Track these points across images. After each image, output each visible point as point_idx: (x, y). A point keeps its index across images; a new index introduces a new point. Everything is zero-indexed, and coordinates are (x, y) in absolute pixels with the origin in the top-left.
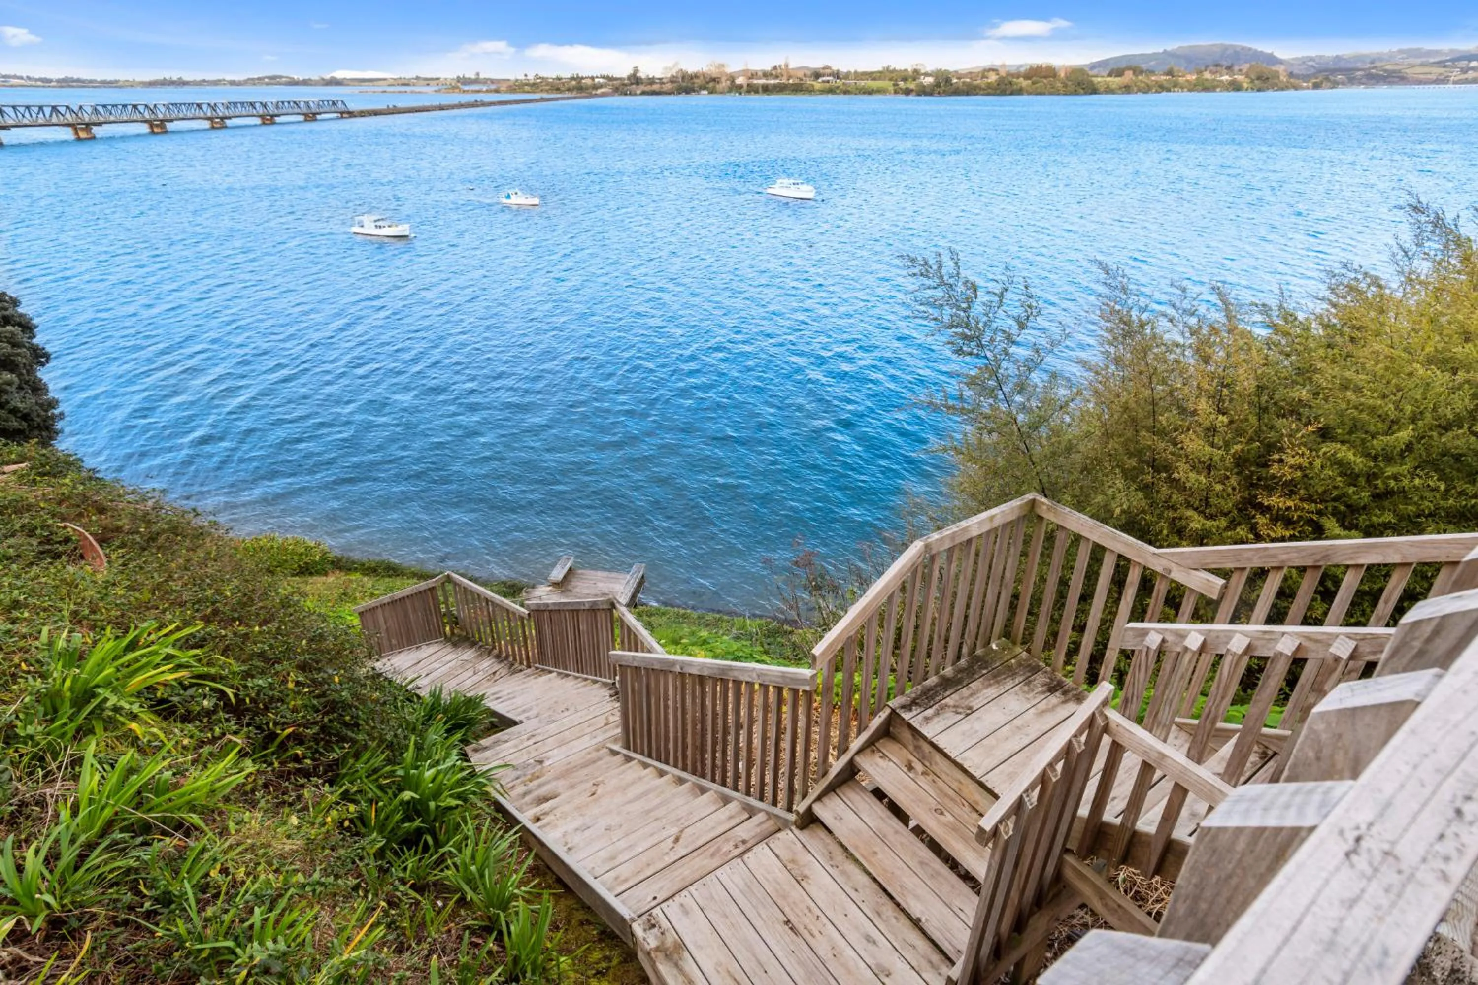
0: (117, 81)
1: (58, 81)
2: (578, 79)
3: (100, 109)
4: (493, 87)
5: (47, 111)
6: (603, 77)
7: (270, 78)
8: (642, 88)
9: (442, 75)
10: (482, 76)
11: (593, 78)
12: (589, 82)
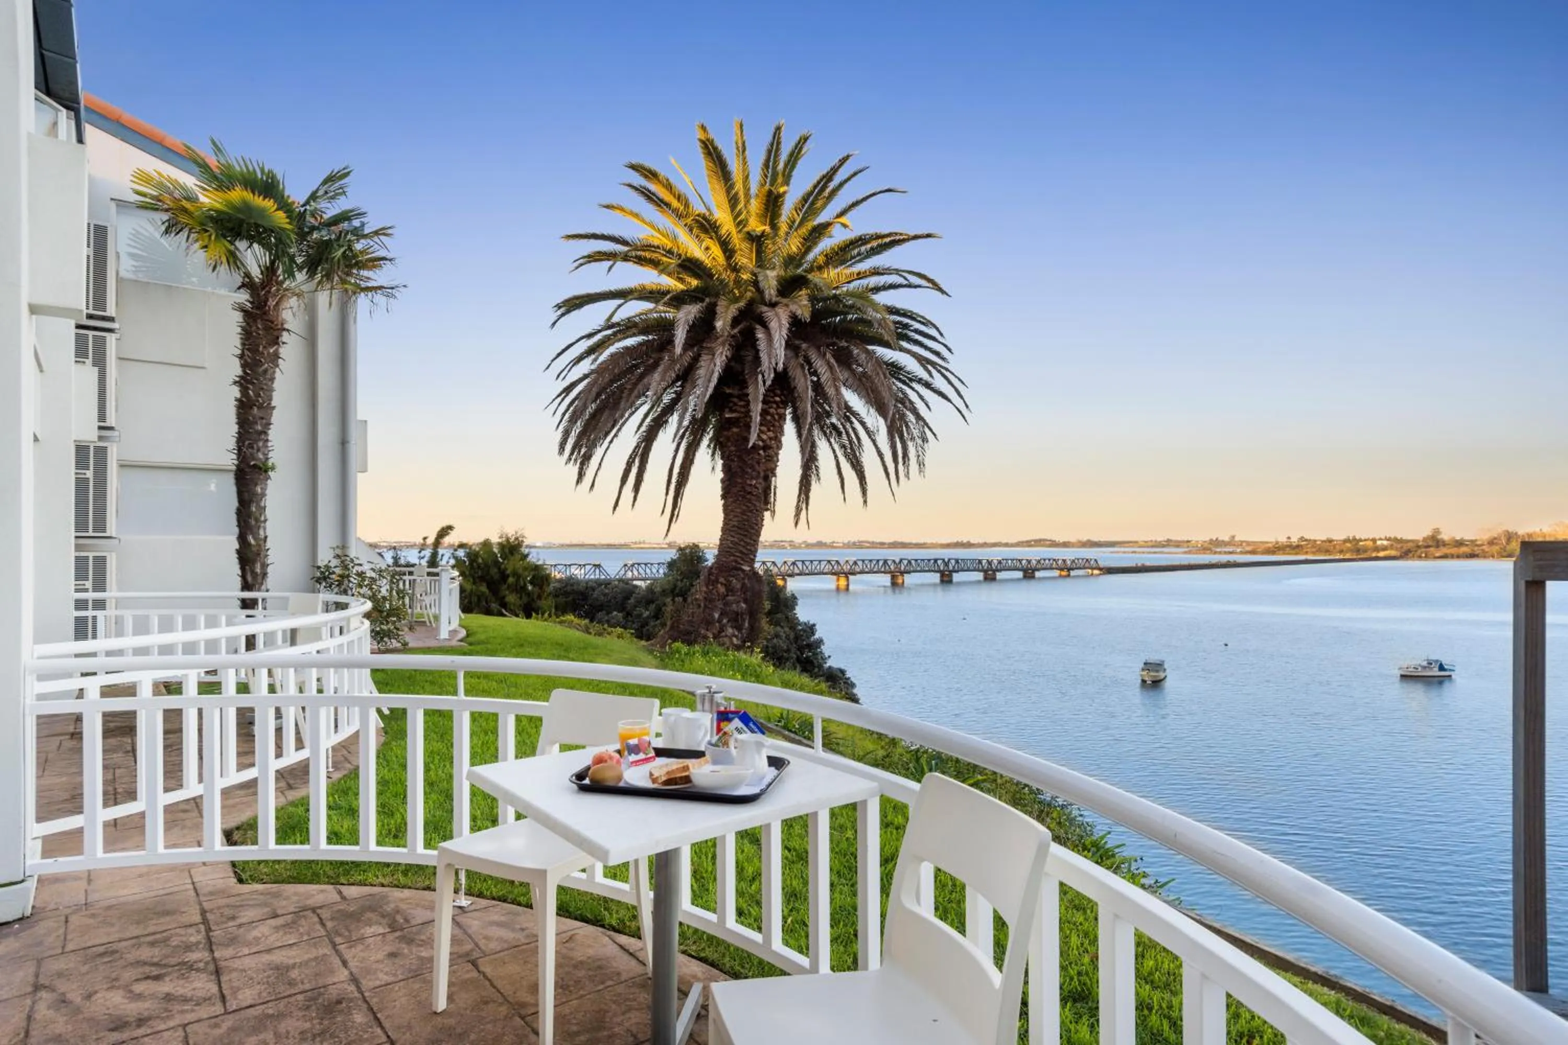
0: (924, 544)
1: (890, 544)
2: (1356, 541)
3: (913, 562)
4: (1249, 548)
5: (881, 563)
6: (1388, 539)
7: (1036, 541)
8: (1444, 551)
9: (1194, 538)
10: (1237, 539)
11: (1374, 540)
12: (1370, 543)
